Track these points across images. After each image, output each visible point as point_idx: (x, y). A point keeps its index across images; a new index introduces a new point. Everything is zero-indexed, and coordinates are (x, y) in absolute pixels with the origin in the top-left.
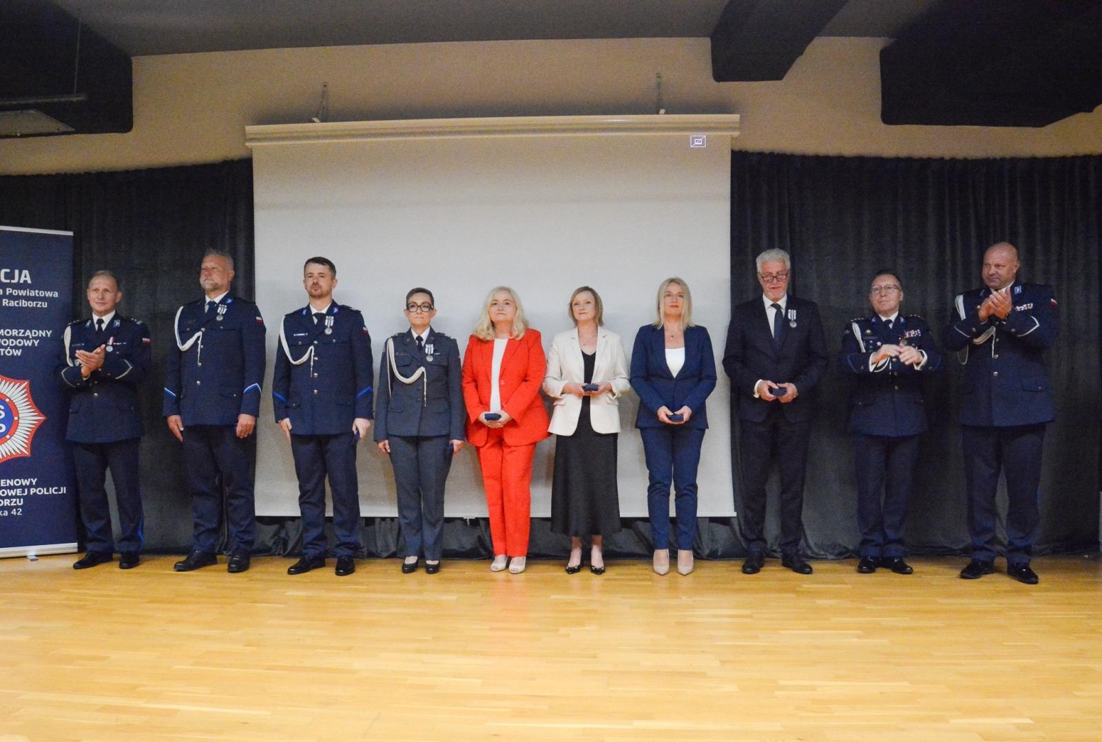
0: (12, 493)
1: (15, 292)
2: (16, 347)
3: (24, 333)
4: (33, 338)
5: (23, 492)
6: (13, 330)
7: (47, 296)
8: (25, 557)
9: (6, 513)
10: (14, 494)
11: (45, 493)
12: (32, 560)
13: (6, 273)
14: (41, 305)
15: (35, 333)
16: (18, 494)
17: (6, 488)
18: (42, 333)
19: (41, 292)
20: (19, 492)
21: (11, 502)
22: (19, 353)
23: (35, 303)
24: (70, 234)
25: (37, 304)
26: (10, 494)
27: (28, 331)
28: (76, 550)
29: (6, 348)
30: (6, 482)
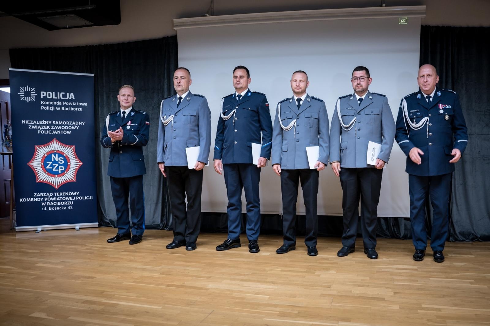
0: (68, 199)
1: (67, 104)
2: (68, 130)
3: (72, 123)
4: (76, 125)
5: (73, 198)
6: (67, 122)
7: (82, 105)
8: (75, 229)
9: (65, 208)
10: (69, 199)
11: (83, 199)
12: (77, 230)
13: (63, 94)
14: (80, 110)
15: (77, 123)
16: (71, 199)
17: (65, 196)
18: (80, 123)
19: (79, 103)
20: (71, 198)
21: (68, 203)
22: (69, 132)
23: (76, 108)
24: (93, 75)
25: (77, 109)
26: (67, 199)
27: (74, 122)
28: (98, 226)
29: (64, 130)
30: (65, 193)
